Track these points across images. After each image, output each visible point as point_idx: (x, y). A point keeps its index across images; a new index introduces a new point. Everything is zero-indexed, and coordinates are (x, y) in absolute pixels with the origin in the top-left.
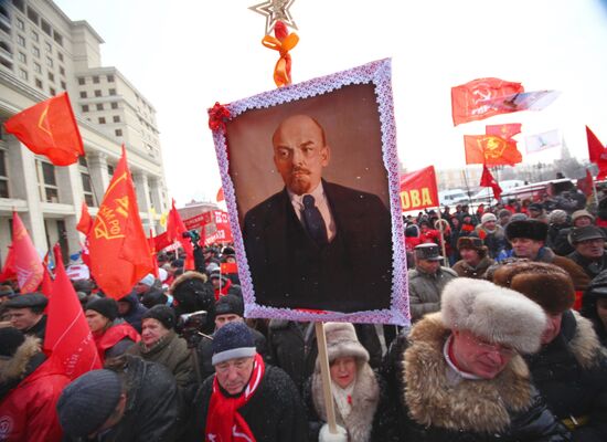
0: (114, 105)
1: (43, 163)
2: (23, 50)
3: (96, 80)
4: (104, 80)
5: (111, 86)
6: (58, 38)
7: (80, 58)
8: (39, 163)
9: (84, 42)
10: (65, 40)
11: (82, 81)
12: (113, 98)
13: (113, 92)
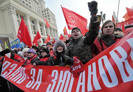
0: (48, 16)
1: (33, 26)
2: (33, 7)
3: (45, 11)
4: (46, 11)
5: (48, 12)
6: (38, 4)
7: (42, 7)
8: (32, 26)
9: (42, 4)
10: (39, 4)
11: (43, 12)
12: (48, 14)
13: (48, 13)
